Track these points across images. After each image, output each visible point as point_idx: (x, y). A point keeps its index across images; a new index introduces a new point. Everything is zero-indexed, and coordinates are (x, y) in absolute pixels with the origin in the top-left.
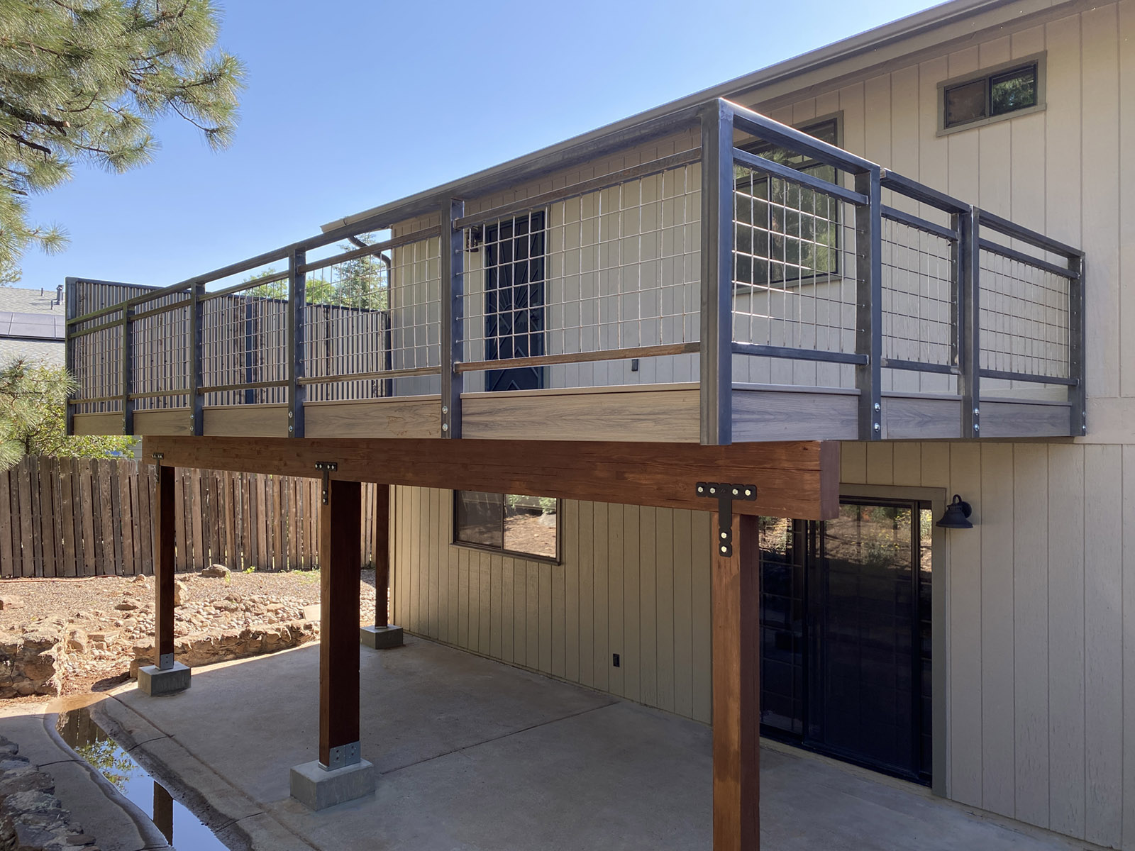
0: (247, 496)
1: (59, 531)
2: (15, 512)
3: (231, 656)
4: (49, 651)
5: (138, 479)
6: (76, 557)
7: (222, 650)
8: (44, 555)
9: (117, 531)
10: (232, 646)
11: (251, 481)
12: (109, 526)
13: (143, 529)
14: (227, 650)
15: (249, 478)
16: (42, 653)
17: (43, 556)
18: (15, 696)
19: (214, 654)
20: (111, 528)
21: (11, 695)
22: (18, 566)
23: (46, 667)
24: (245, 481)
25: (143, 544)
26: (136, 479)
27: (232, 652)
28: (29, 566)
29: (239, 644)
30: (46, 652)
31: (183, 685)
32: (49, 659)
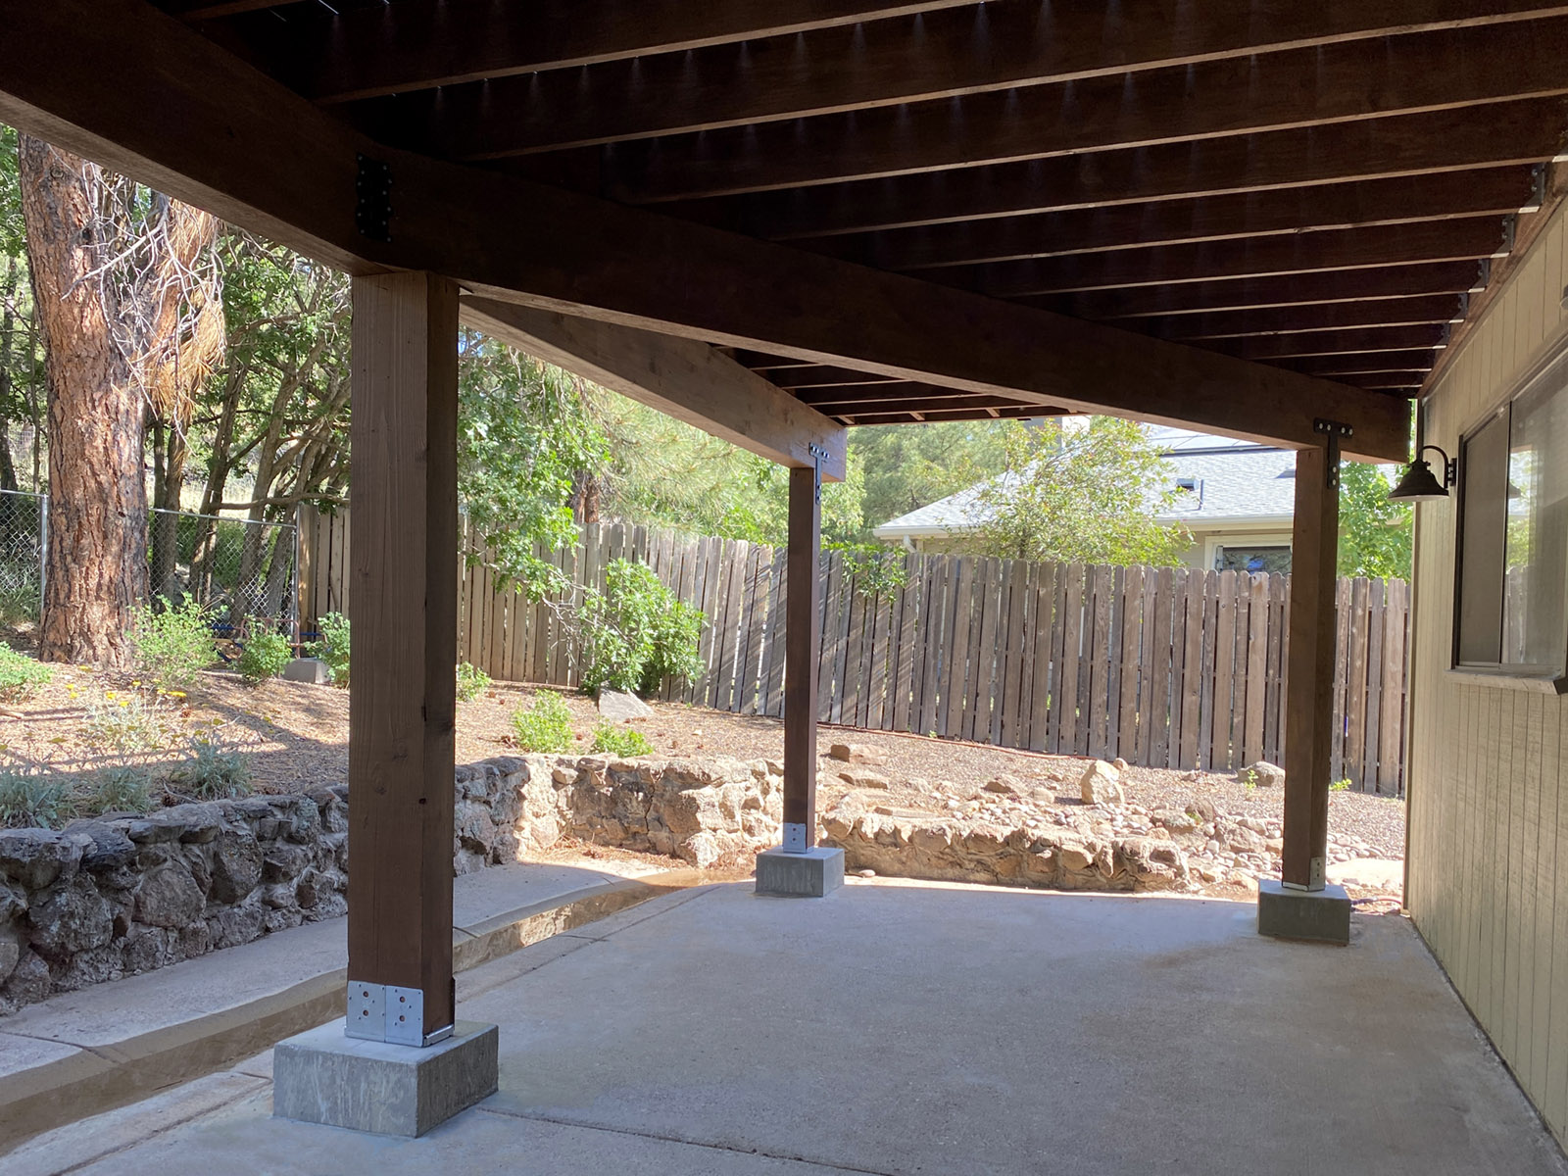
0: (1362, 641)
1: (1029, 677)
2: (974, 643)
3: (983, 876)
4: (696, 791)
5: (1155, 599)
6: (1048, 721)
7: (971, 861)
8: (1005, 712)
9: (1114, 687)
10: (988, 856)
11: (1374, 611)
12: (1102, 676)
13: (1156, 687)
14: (979, 862)
15: (1369, 605)
16: (685, 792)
17: (1003, 714)
18: (646, 850)
19: (953, 864)
20: (1104, 680)
21: (641, 847)
22: (969, 725)
23: (686, 816)
24: (1360, 612)
25: (1154, 712)
26: (1152, 600)
27: (986, 868)
28: (982, 726)
29: (1002, 856)
30: (690, 791)
31: (809, 889)
32: (692, 805)
